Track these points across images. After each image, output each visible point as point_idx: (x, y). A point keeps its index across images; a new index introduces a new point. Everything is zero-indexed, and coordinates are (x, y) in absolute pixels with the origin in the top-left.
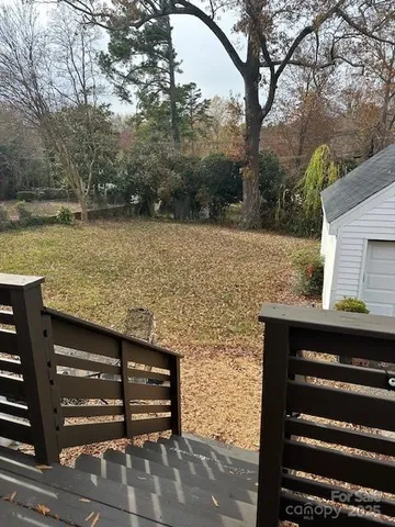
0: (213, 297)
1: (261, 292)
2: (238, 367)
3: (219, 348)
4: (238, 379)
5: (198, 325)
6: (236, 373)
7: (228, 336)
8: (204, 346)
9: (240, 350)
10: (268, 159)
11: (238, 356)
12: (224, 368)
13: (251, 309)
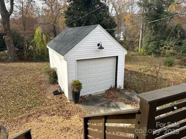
0: (13, 95)
1: (34, 87)
2: (41, 121)
3: (29, 116)
4: (44, 125)
5: (12, 110)
6: (42, 124)
7: (30, 110)
8: (21, 118)
9: (39, 114)
10: (15, 33)
11: (39, 116)
12: (36, 124)
13: (33, 95)
